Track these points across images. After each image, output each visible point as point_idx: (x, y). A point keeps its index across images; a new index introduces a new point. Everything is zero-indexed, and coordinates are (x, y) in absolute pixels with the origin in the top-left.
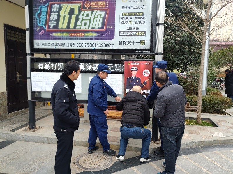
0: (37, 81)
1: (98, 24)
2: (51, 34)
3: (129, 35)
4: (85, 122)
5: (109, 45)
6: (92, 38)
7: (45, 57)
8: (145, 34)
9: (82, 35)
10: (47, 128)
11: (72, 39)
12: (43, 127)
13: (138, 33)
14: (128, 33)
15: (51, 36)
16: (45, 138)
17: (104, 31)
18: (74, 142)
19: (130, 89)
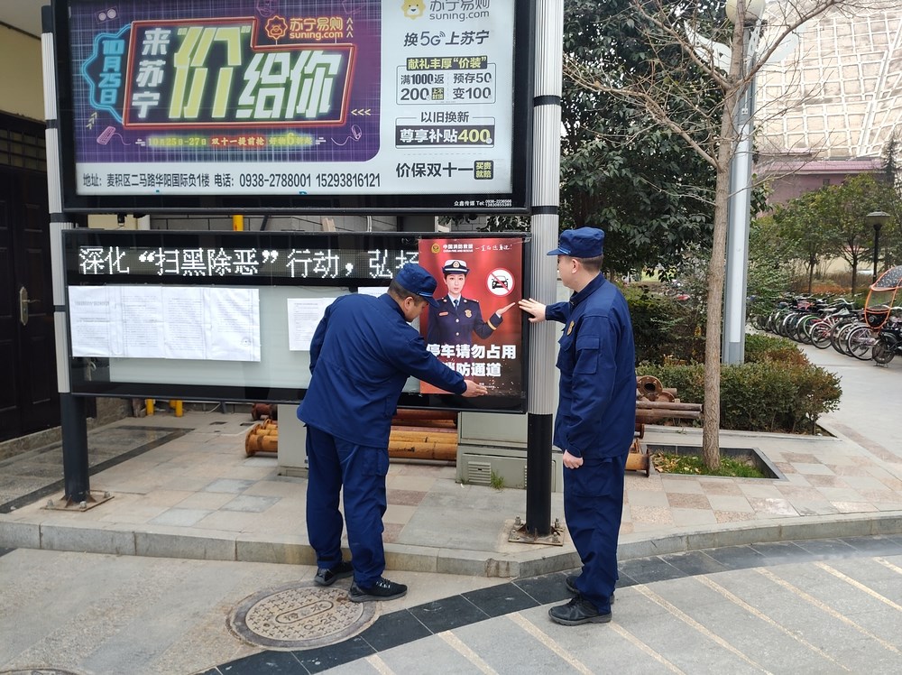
0: (91, 320)
1: (315, 100)
2: (139, 142)
3: (435, 140)
4: (283, 471)
5: (359, 179)
6: (296, 155)
7: (122, 229)
8: (492, 136)
9: (260, 141)
10: (137, 497)
11: (220, 158)
12: (118, 495)
13: (464, 136)
14: (429, 135)
15: (141, 147)
16: (126, 536)
17: (341, 128)
18: (234, 548)
19: (441, 343)
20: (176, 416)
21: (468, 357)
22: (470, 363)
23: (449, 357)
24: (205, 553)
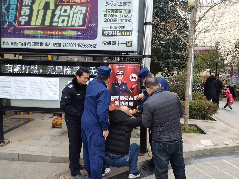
0: (5, 87)
1: (78, 21)
2: (21, 32)
3: (114, 34)
4: (64, 132)
5: (91, 45)
6: (71, 38)
7: (15, 59)
8: (132, 34)
9: (60, 33)
10: (19, 141)
11: (47, 38)
12: (13, 141)
13: (123, 33)
14: (112, 33)
15: (22, 34)
16: (16, 155)
17: (86, 30)
18: (50, 159)
19: (115, 95)
20: (30, 115)
21: (123, 100)
22: (124, 102)
23: (117, 100)
24: (41, 160)
